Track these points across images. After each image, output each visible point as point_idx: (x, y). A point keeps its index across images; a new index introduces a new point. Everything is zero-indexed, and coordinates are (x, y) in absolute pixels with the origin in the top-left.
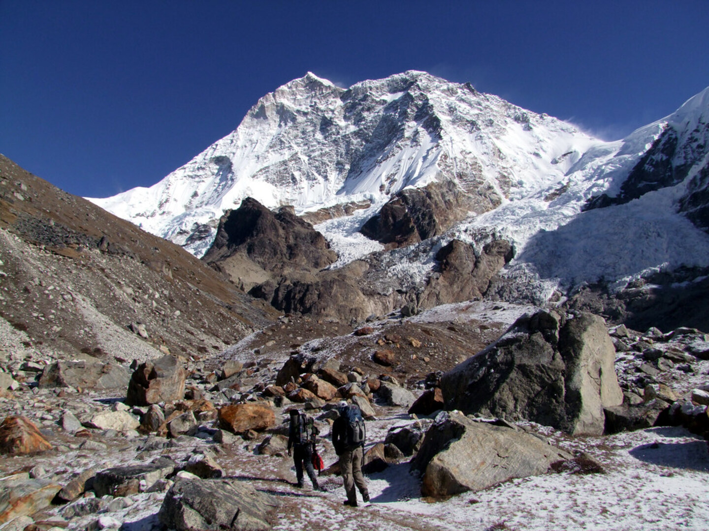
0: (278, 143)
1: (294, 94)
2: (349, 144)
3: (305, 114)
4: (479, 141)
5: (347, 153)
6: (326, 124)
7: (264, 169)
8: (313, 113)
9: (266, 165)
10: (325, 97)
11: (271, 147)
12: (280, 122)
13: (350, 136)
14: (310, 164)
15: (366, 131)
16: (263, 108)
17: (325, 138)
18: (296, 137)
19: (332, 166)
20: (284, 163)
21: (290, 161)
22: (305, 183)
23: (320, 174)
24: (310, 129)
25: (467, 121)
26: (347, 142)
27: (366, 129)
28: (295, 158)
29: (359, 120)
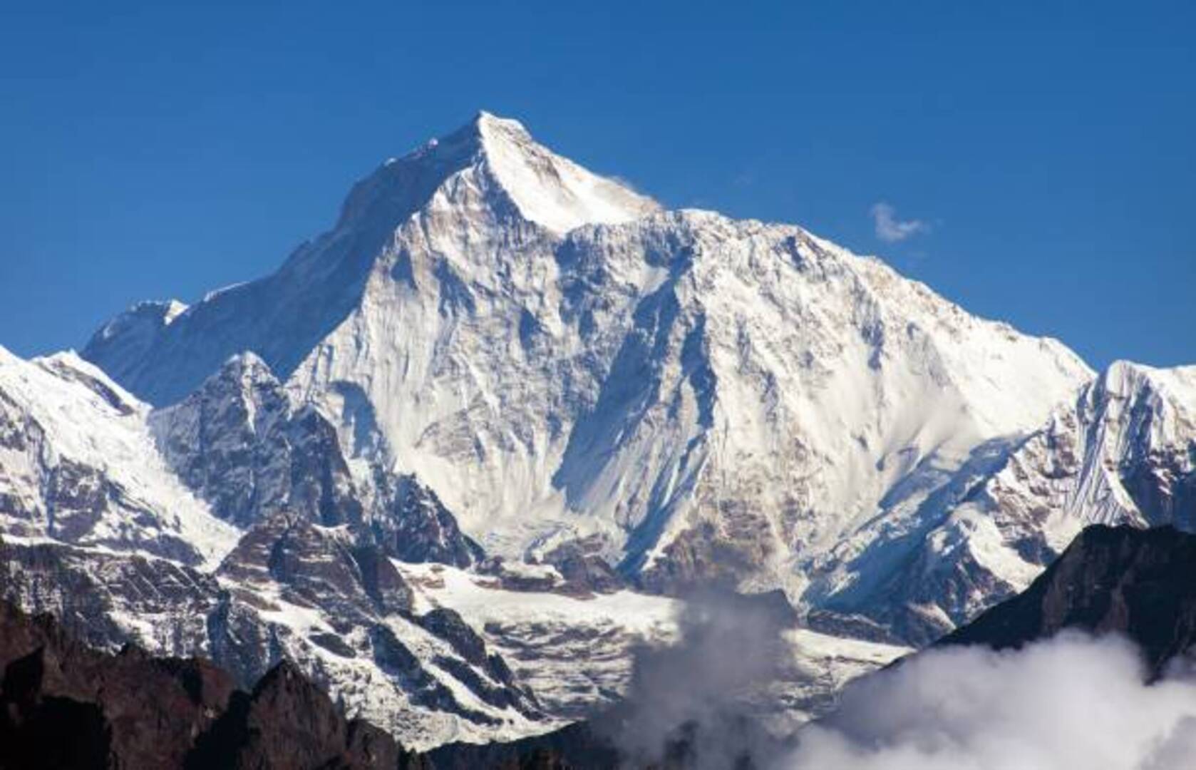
0: (447, 364)
1: (462, 224)
2: (568, 380)
3: (491, 295)
4: (770, 425)
5: (566, 399)
6: (529, 326)
7: (430, 427)
8: (504, 294)
9: (432, 418)
10: (525, 251)
11: (436, 375)
12: (443, 303)
13: (572, 363)
14: (502, 416)
15: (597, 357)
16: (404, 257)
17: (529, 358)
18: (477, 349)
19: (541, 421)
20: (463, 415)
21: (471, 408)
22: (496, 456)
23: (520, 438)
24: (501, 332)
25: (762, 372)
26: (566, 374)
27: (598, 352)
28: (478, 402)
29: (587, 326)
